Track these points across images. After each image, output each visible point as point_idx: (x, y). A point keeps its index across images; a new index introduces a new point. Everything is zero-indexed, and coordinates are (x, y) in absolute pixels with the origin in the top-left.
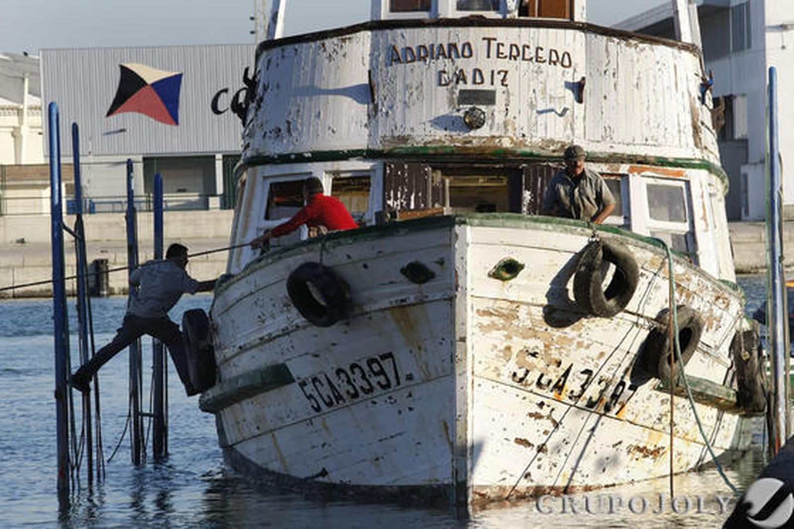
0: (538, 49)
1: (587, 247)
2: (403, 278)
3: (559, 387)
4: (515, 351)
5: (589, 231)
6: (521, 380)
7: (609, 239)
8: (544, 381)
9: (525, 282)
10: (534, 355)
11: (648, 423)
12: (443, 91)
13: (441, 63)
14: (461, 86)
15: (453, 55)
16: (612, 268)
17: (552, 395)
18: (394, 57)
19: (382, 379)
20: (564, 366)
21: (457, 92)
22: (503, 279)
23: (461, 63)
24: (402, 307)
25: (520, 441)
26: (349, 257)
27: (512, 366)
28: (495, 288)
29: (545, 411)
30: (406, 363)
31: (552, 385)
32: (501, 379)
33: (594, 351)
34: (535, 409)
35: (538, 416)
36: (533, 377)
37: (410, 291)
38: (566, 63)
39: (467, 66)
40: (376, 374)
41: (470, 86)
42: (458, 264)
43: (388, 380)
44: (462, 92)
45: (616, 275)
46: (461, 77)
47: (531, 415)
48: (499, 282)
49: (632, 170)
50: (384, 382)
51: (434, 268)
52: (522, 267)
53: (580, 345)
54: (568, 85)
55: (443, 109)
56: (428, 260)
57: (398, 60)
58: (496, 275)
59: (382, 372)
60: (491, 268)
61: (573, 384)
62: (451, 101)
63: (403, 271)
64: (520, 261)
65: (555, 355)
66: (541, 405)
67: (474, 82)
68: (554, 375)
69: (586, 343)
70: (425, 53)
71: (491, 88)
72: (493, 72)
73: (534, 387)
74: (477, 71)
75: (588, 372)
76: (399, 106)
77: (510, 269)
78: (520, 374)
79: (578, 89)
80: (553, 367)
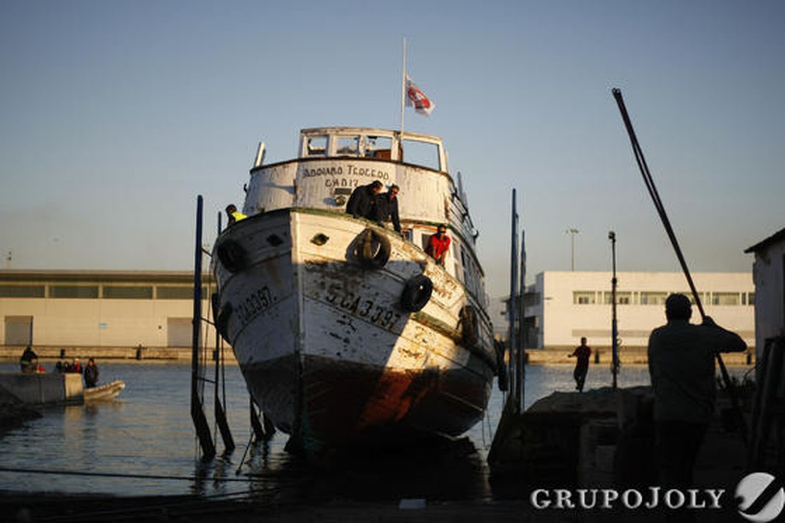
0: (373, 171)
1: (363, 232)
2: (268, 244)
3: (354, 308)
4: (327, 285)
5: (365, 224)
6: (331, 301)
7: (376, 229)
8: (345, 304)
9: (330, 247)
10: (338, 288)
11: (410, 337)
12: (328, 189)
13: (329, 176)
14: (336, 187)
15: (333, 172)
16: (379, 246)
17: (350, 312)
18: (307, 174)
19: (264, 301)
20: (356, 297)
21: (334, 190)
22: (318, 245)
23: (336, 176)
24: (269, 260)
25: (332, 334)
27: (326, 293)
28: (314, 249)
29: (347, 321)
30: (274, 292)
31: (349, 307)
32: (321, 299)
33: (373, 291)
34: (340, 318)
35: (343, 323)
36: (338, 300)
37: (271, 251)
39: (339, 178)
40: (262, 299)
41: (340, 187)
42: (292, 234)
43: (267, 302)
44: (336, 189)
46: (336, 182)
47: (338, 321)
48: (316, 246)
49: (414, 227)
50: (265, 303)
51: (281, 236)
52: (328, 238)
53: (364, 286)
55: (328, 196)
56: (279, 233)
57: (309, 176)
58: (314, 241)
59: (264, 298)
60: (312, 237)
61: (362, 308)
62: (331, 193)
63: (268, 240)
64: (327, 235)
65: (350, 290)
66: (344, 317)
67: (342, 184)
68: (349, 301)
69: (367, 286)
70: (321, 172)
71: (350, 187)
72: (351, 181)
73: (339, 306)
74: (344, 180)
75: (371, 303)
76: (307, 196)
77: (321, 239)
78: (331, 298)
80: (349, 297)
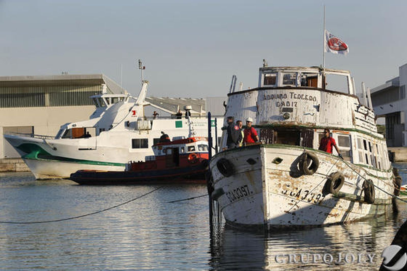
0: (306, 96)
1: (302, 155)
2: (247, 163)
3: (298, 196)
4: (282, 185)
5: (303, 150)
6: (285, 193)
7: (310, 152)
8: (292, 194)
9: (283, 164)
10: (288, 186)
12: (277, 107)
13: (278, 100)
14: (283, 107)
15: (281, 97)
16: (311, 161)
17: (296, 198)
18: (265, 98)
19: (245, 193)
20: (299, 190)
21: (282, 109)
22: (277, 164)
23: (283, 100)
24: (248, 171)
26: (232, 156)
27: (281, 189)
28: (274, 166)
29: (294, 203)
30: (251, 189)
31: (295, 195)
32: (279, 193)
33: (309, 185)
34: (290, 202)
35: (291, 204)
36: (289, 193)
37: (249, 167)
38: (315, 100)
39: (285, 101)
40: (243, 191)
41: (286, 107)
42: (262, 159)
43: (246, 193)
44: (283, 108)
45: (313, 163)
46: (283, 104)
47: (289, 204)
48: (275, 164)
49: (333, 132)
50: (246, 194)
51: (256, 160)
52: (282, 160)
53: (303, 183)
54: (314, 106)
55: (278, 114)
56: (254, 157)
57: (265, 99)
58: (274, 162)
59: (244, 191)
60: (272, 160)
61: (303, 195)
62: (280, 111)
63: (247, 161)
64: (281, 158)
65: (295, 186)
66: (292, 201)
67: (287, 105)
68: (295, 192)
69: (305, 183)
70: (273, 97)
71: (292, 107)
72: (292, 103)
73: (289, 196)
74: (288, 102)
75: (308, 191)
76: (265, 113)
77: (278, 161)
78: (284, 192)
79: (318, 108)
80: (295, 190)
